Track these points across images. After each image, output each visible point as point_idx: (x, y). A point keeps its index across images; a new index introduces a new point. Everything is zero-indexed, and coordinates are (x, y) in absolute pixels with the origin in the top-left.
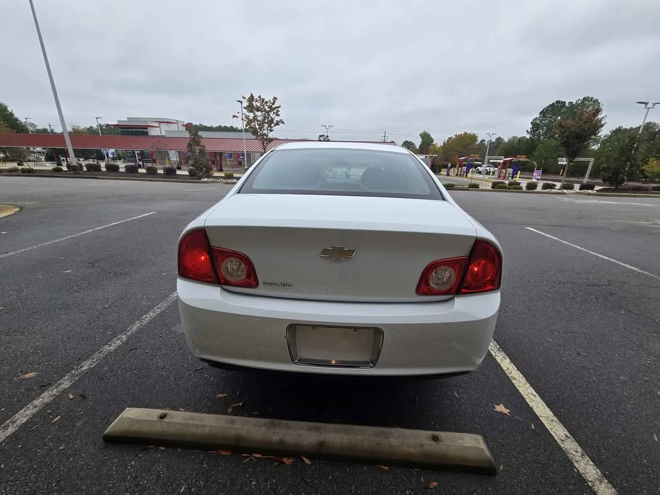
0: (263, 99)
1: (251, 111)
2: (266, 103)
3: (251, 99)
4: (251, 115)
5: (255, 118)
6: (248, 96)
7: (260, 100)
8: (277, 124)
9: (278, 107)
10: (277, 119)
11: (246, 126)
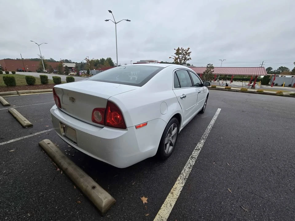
0: (183, 49)
1: (177, 55)
2: (184, 51)
3: (179, 49)
4: (177, 57)
5: (179, 58)
6: (177, 48)
7: (182, 49)
8: (188, 60)
9: (190, 52)
10: (189, 57)
11: (174, 61)
